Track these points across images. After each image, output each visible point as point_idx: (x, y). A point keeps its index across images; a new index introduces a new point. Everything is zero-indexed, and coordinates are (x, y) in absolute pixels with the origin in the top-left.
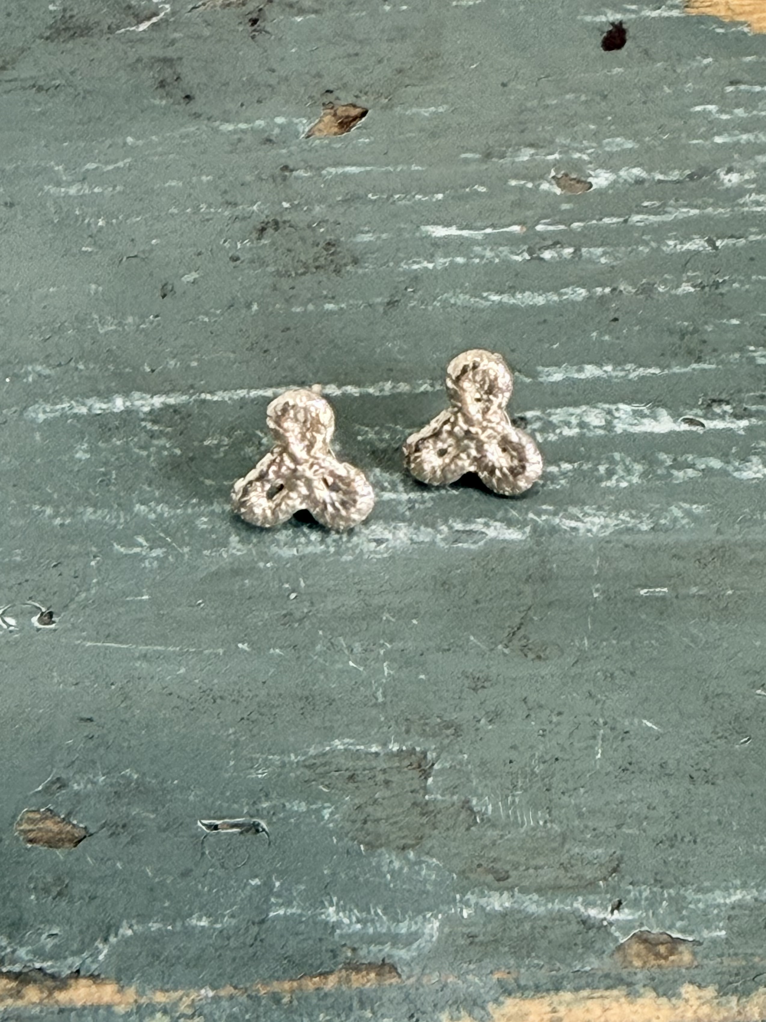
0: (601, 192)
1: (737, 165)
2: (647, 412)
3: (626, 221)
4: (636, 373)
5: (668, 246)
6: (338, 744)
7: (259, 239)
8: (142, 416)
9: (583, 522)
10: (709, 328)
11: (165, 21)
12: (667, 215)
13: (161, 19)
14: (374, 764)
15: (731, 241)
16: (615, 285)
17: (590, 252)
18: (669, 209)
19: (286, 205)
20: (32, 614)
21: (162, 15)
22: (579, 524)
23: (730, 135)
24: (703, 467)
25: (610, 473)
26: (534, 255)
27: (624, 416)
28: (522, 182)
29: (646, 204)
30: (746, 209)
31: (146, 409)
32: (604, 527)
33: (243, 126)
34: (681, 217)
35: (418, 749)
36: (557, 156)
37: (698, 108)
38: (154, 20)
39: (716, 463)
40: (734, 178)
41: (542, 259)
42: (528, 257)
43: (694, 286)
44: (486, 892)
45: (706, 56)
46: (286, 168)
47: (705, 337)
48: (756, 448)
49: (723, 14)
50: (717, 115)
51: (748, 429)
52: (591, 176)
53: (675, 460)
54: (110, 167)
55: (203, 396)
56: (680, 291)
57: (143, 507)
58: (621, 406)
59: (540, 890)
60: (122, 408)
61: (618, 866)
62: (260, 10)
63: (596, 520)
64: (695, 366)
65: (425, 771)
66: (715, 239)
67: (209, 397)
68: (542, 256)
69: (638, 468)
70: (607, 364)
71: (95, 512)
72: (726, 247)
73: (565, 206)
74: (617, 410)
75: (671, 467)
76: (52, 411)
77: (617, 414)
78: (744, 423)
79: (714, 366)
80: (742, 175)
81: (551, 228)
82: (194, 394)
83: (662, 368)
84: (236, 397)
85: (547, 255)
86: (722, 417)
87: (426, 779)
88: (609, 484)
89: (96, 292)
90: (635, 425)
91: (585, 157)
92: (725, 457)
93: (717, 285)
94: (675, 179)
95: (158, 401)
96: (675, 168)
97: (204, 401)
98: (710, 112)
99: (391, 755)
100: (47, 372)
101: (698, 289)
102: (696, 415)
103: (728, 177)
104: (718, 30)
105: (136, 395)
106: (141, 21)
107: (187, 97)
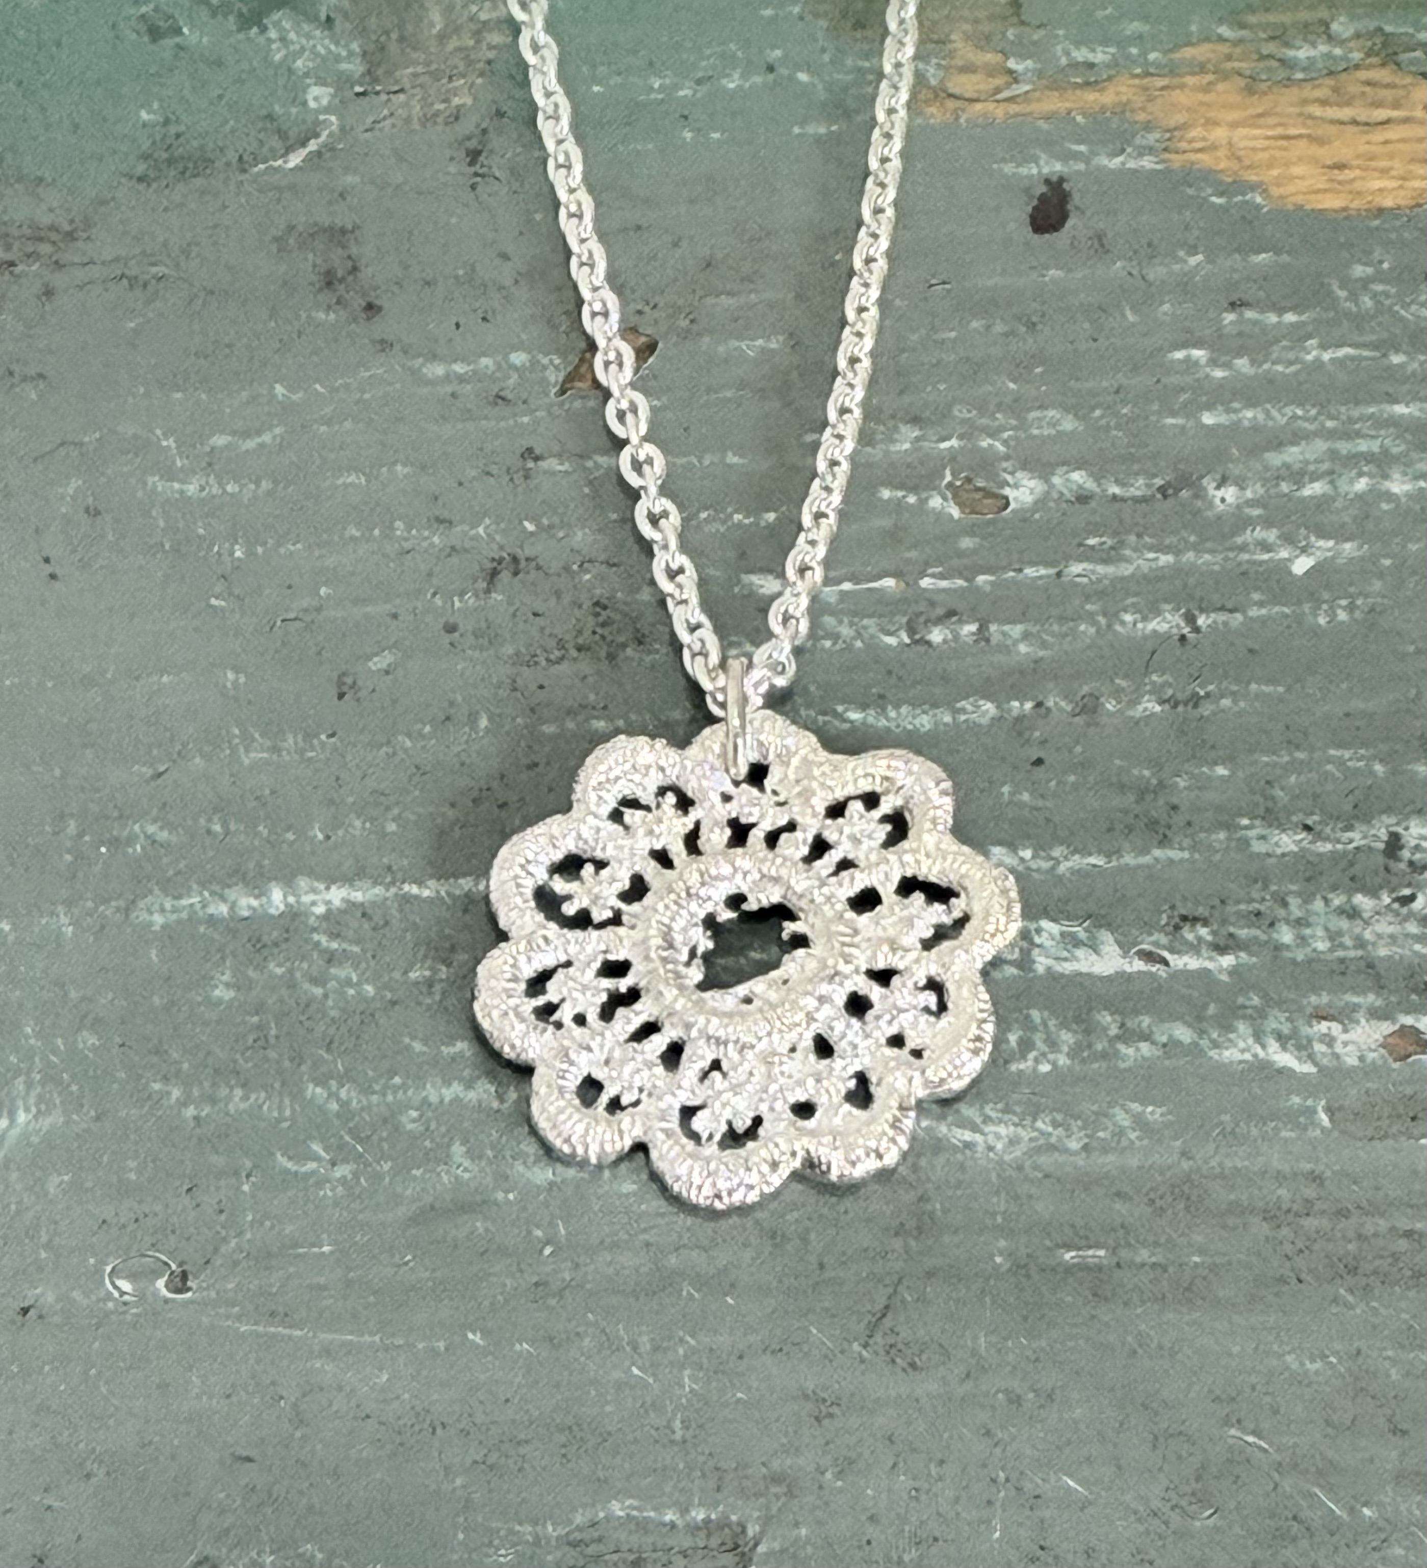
0: (1024, 516)
1: (1235, 470)
2: (1082, 935)
3: (1059, 574)
4: (1069, 864)
5: (1123, 623)
6: (617, 1509)
7: (488, 591)
8: (312, 920)
9: (983, 1133)
10: (1182, 783)
11: (329, 147)
12: (1124, 565)
13: (325, 145)
14: (670, 1542)
15: (1222, 617)
16: (1040, 698)
17: (1004, 634)
18: (1127, 552)
19: (530, 527)
20: (157, 1275)
21: (323, 137)
22: (978, 1138)
23: (1228, 411)
24: (1164, 1039)
25: (1026, 1045)
26: (917, 637)
27: (1048, 943)
28: (900, 494)
29: (1091, 542)
30: (1245, 557)
31: (320, 910)
32: (1013, 1142)
33: (459, 368)
34: (1145, 567)
35: (734, 1518)
36: (954, 442)
37: (1179, 355)
38: (313, 146)
39: (1183, 1034)
40: (1230, 493)
41: (929, 643)
42: (907, 640)
43: (1162, 702)
45: (1193, 251)
46: (529, 453)
47: (1175, 800)
48: (1245, 1007)
49: (1222, 165)
50: (1208, 370)
51: (1234, 972)
52: (1008, 485)
53: (1122, 1025)
54: (250, 444)
55: (406, 887)
56: (1138, 711)
57: (319, 1090)
58: (1045, 924)
60: (282, 907)
62: (484, 131)
63: (1002, 1130)
64: (1157, 853)
65: (743, 1554)
66: (1197, 613)
67: (415, 890)
68: (928, 638)
69: (1067, 1038)
70: (1025, 848)
71: (245, 1098)
72: (1212, 627)
73: (967, 543)
74: (1039, 931)
75: (1118, 1037)
76: (175, 910)
77: (1037, 940)
78: (1227, 961)
79: (1186, 855)
80: (1242, 488)
81: (944, 584)
82: (393, 883)
83: (1108, 856)
84: (458, 892)
85: (937, 636)
86: (1194, 949)
88: (1022, 1066)
89: (235, 683)
90: (1066, 959)
91: (1000, 447)
92: (1198, 1021)
93: (1195, 701)
94: (1139, 493)
95: (337, 895)
96: (1137, 474)
97: (407, 899)
98: (1196, 363)
99: (694, 1529)
100: (163, 835)
101: (1167, 707)
102: (1156, 944)
103: (1219, 494)
104: (1214, 199)
105: (303, 882)
106: (289, 150)
107: (370, 307)
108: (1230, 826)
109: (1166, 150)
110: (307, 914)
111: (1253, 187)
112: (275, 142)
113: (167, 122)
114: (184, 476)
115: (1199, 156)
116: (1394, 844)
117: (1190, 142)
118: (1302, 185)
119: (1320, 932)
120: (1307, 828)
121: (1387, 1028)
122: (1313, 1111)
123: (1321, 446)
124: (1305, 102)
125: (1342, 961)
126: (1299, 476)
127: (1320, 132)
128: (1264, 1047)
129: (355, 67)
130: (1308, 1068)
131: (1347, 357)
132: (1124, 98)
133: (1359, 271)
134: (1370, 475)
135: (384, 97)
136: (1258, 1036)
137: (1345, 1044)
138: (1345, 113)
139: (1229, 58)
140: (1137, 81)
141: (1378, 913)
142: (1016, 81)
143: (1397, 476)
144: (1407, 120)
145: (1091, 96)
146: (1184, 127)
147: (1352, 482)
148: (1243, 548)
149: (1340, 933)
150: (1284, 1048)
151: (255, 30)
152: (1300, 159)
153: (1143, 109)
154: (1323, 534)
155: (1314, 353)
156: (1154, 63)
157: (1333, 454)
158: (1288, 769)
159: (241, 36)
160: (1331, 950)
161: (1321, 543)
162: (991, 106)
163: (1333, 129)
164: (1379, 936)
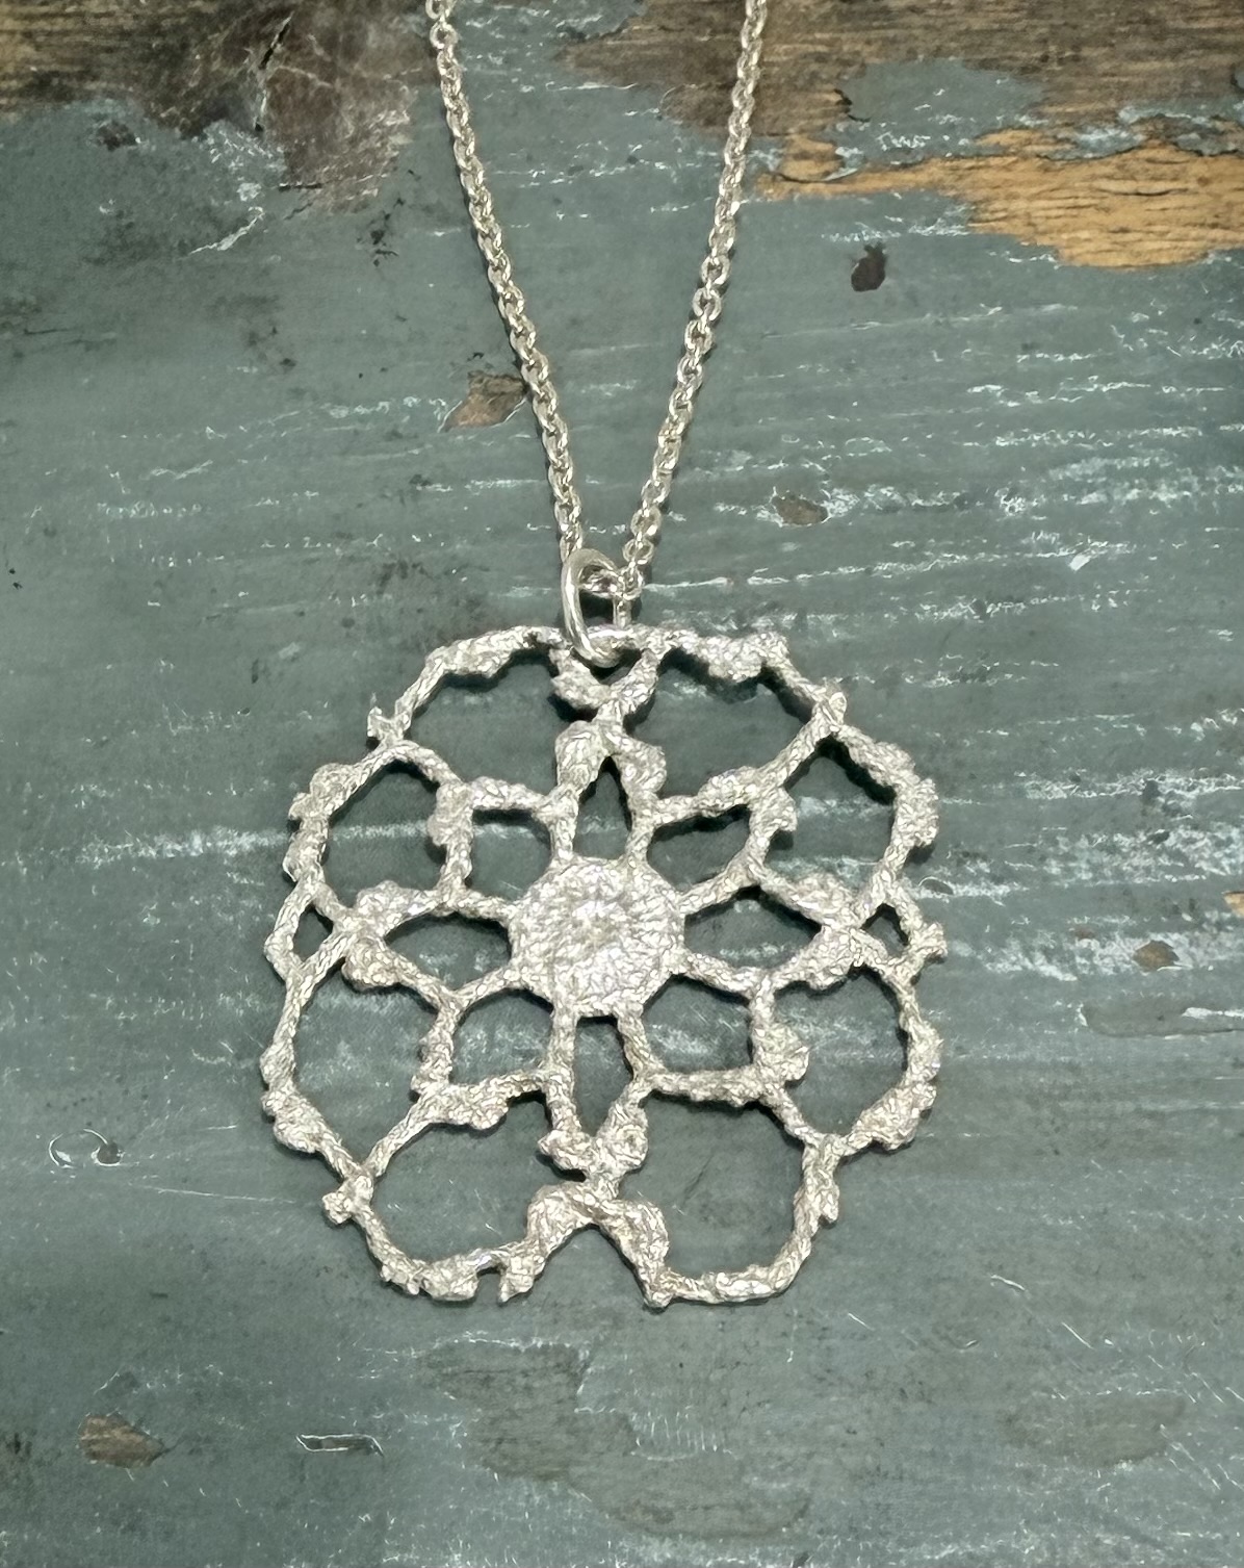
0: (839, 525)
1: (1024, 484)
3: (869, 572)
5: (922, 612)
6: (469, 1338)
7: (380, 593)
8: (226, 861)
10: (969, 742)
11: (257, 233)
12: (924, 564)
13: (252, 230)
14: (513, 1363)
15: (1007, 606)
16: (849, 675)
17: (818, 621)
18: (928, 553)
19: (417, 539)
20: (92, 1148)
21: (253, 223)
23: (1017, 436)
24: (946, 954)
26: (745, 625)
27: (849, 876)
28: (734, 508)
29: (897, 545)
31: (233, 853)
32: (814, 1039)
33: (360, 410)
34: (943, 565)
35: (568, 1345)
36: (781, 465)
37: (977, 390)
38: (242, 231)
39: (962, 949)
40: (1018, 504)
42: (735, 628)
43: (953, 677)
44: (644, 1537)
45: (993, 303)
46: (417, 479)
47: (962, 757)
48: (1017, 927)
49: (1021, 232)
50: (1002, 402)
51: (1009, 898)
52: (826, 498)
54: (183, 475)
56: (933, 685)
57: (228, 999)
59: (709, 1537)
60: (201, 851)
61: (806, 1507)
62: (387, 217)
63: (805, 1029)
65: (575, 1375)
66: (986, 602)
68: (753, 625)
70: (831, 797)
71: (168, 1004)
72: (1000, 615)
73: (790, 547)
74: (841, 866)
76: (112, 854)
77: (840, 873)
78: (1003, 890)
79: (970, 802)
80: (1029, 499)
81: (769, 581)
85: (761, 624)
86: (975, 880)
87: (577, 1386)
89: (166, 671)
91: (820, 468)
92: (976, 940)
93: (983, 675)
94: (939, 504)
96: (939, 488)
98: (993, 396)
99: (533, 1353)
100: (104, 793)
101: (958, 681)
102: (943, 876)
103: (1009, 503)
104: (1012, 260)
105: (219, 831)
106: (224, 235)
107: (287, 362)
108: (1009, 778)
109: (972, 220)
110: (222, 856)
111: (1045, 249)
112: (209, 229)
113: (120, 215)
114: (127, 501)
115: (1002, 224)
116: (1151, 791)
117: (993, 212)
118: (1091, 247)
119: (1084, 866)
120: (1076, 780)
121: (1139, 944)
122: (1071, 1013)
123: (1099, 463)
124: (1094, 177)
125: (1103, 888)
126: (1079, 487)
127: (1106, 203)
128: (1032, 961)
129: (278, 167)
130: (1070, 978)
131: (1123, 388)
132: (937, 177)
133: (1136, 318)
134: (1140, 487)
135: (304, 190)
136: (1028, 952)
137: (1102, 957)
138: (1128, 186)
139: (1029, 142)
140: (948, 164)
141: (1134, 849)
142: (843, 165)
143: (1164, 487)
144: (1184, 191)
145: (908, 176)
146: (987, 200)
147: (1125, 492)
148: (1028, 549)
149: (1102, 866)
150: (1049, 961)
151: (196, 138)
152: (1087, 227)
153: (953, 187)
154: (1096, 537)
155: (1096, 386)
156: (965, 148)
157: (1110, 471)
158: (1059, 732)
159: (184, 143)
160: (1094, 879)
161: (1096, 543)
162: (821, 186)
163: (1116, 200)
164: (1136, 868)
